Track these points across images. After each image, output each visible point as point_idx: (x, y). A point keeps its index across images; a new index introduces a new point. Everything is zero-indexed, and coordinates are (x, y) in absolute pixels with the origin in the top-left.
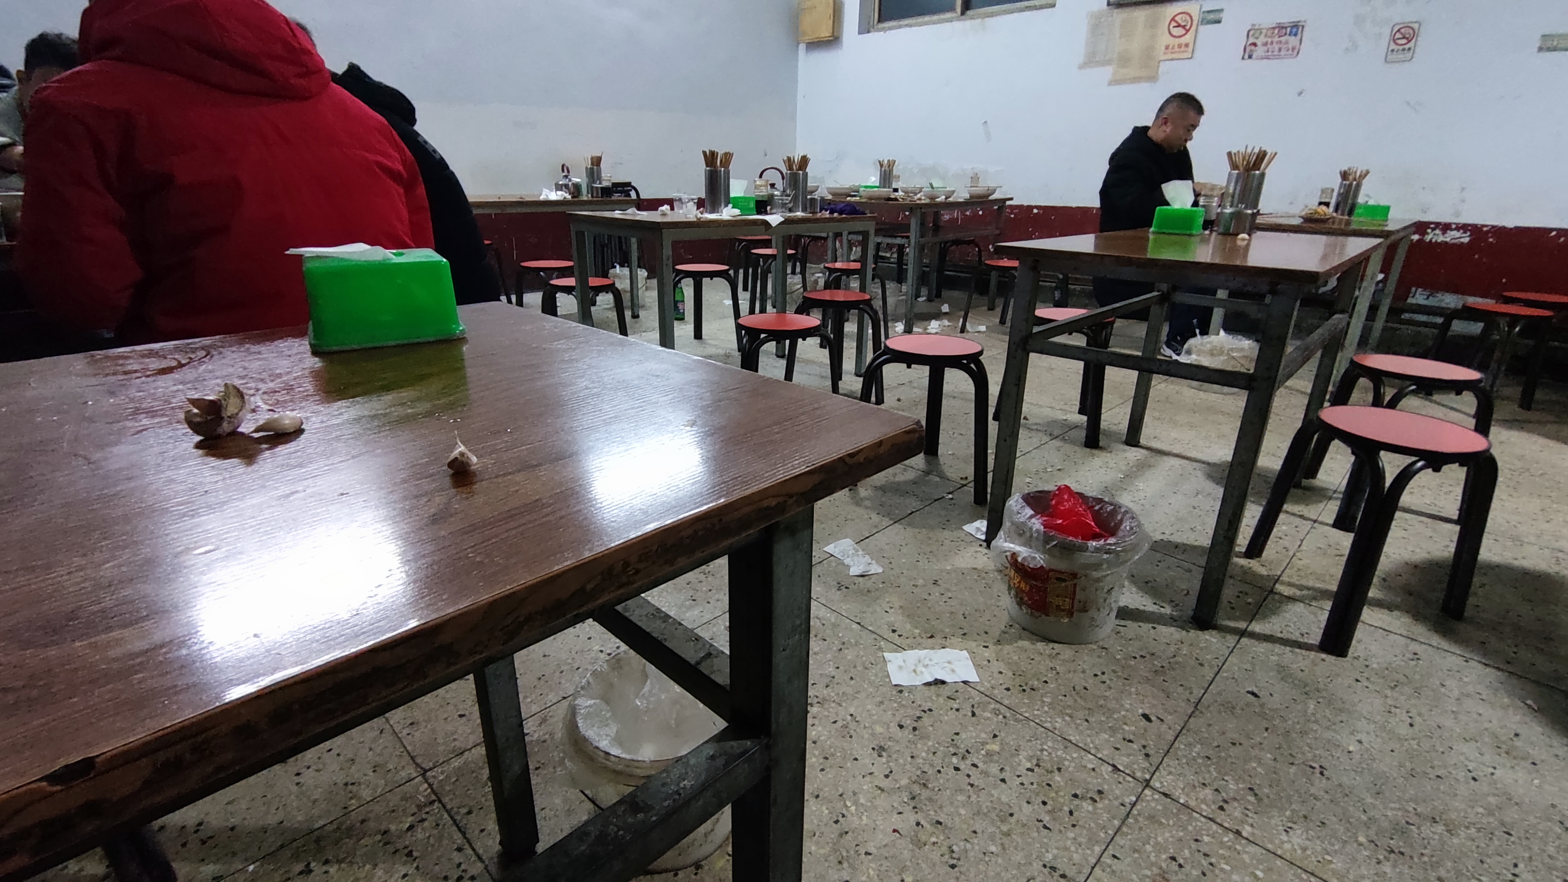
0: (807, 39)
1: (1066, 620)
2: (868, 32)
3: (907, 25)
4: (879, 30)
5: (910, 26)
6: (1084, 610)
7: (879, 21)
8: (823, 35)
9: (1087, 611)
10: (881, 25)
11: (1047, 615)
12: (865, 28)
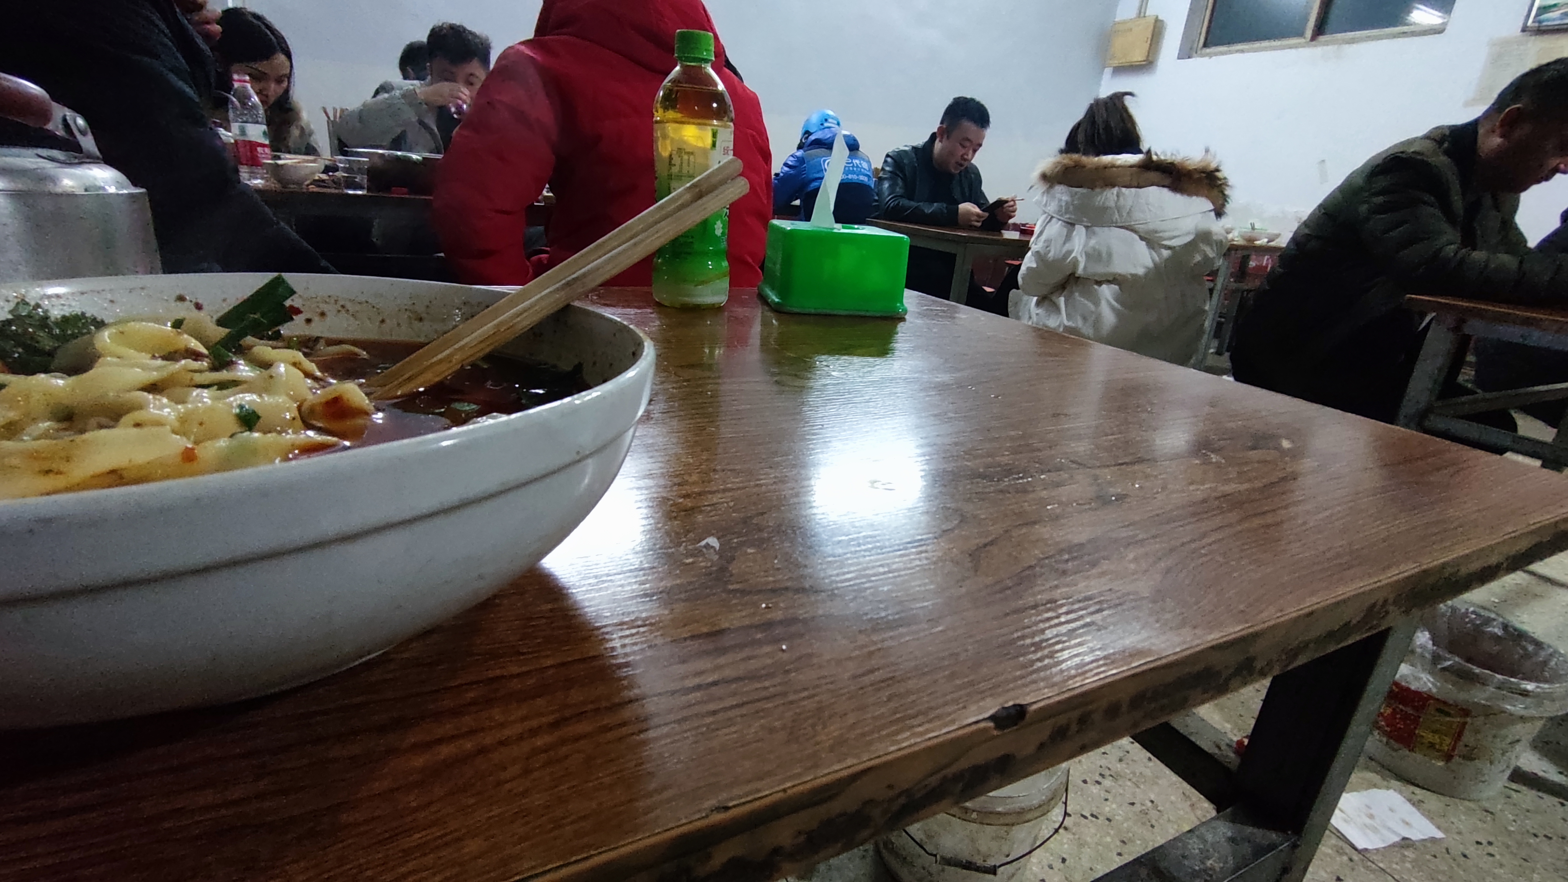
0: (1116, 63)
1: (1441, 764)
2: (1189, 57)
3: (1237, 51)
4: (1202, 56)
5: (1242, 51)
6: (1469, 757)
7: (1205, 45)
8: (1135, 60)
9: (1473, 759)
10: (1208, 50)
11: (1412, 750)
12: (1186, 53)
